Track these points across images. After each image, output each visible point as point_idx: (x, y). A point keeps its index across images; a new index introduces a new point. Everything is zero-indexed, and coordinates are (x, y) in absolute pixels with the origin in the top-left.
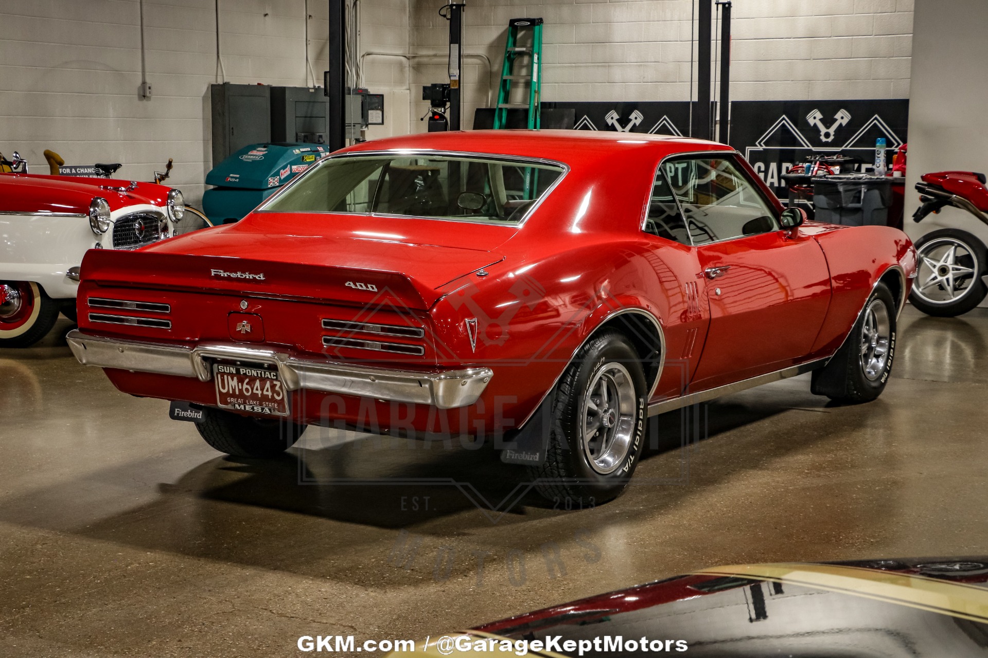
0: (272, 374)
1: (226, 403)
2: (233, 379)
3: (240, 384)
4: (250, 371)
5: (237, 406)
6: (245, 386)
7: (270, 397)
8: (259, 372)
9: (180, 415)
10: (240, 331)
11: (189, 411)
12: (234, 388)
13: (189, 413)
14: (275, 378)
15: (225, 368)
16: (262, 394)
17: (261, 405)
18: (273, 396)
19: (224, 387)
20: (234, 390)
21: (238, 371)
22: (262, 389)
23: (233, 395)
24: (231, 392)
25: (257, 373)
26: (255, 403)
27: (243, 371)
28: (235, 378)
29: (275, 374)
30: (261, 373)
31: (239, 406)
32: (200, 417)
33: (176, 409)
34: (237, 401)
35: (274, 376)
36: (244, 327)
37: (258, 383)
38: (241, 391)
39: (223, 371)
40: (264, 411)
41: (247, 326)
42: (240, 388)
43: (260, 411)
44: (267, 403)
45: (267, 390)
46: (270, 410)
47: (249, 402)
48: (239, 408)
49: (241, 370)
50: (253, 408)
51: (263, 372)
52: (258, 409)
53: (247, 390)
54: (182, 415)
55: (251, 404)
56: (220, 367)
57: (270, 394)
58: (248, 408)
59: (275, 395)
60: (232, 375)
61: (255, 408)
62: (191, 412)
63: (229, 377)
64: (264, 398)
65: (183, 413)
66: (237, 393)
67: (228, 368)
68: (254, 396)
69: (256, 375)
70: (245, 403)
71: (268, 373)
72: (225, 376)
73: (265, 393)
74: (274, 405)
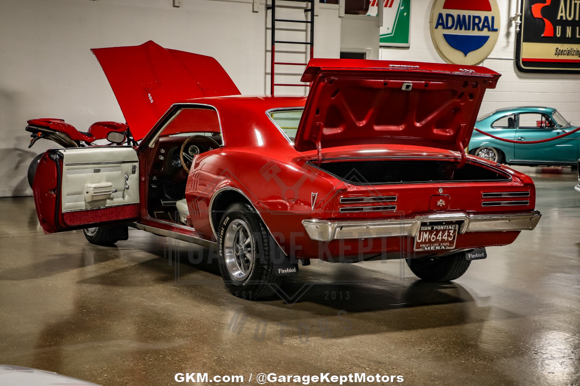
0: (453, 227)
1: (419, 248)
2: (426, 234)
3: (430, 236)
4: (440, 227)
5: (426, 248)
6: (433, 236)
7: (446, 240)
8: (445, 227)
9: (282, 272)
10: (440, 205)
11: (287, 269)
12: (425, 238)
13: (288, 270)
14: (454, 228)
15: (425, 227)
16: (442, 239)
17: (439, 245)
18: (448, 239)
19: (419, 239)
20: (425, 240)
21: (432, 228)
22: (442, 237)
23: (425, 243)
24: (423, 241)
25: (444, 227)
26: (436, 244)
27: (436, 228)
28: (428, 233)
29: (454, 226)
30: (446, 227)
31: (427, 248)
32: (295, 271)
33: (279, 270)
34: (426, 245)
35: (454, 227)
36: (441, 203)
37: (440, 234)
38: (429, 239)
39: (423, 230)
40: (442, 248)
41: (443, 202)
42: (430, 237)
43: (439, 248)
44: (443, 243)
45: (445, 237)
46: (445, 247)
47: (433, 245)
48: (426, 249)
49: (435, 227)
50: (435, 248)
51: (448, 227)
52: (438, 248)
53: (433, 238)
54: (284, 272)
55: (434, 246)
56: (422, 228)
57: (446, 238)
58: (432, 248)
59: (449, 238)
60: (426, 232)
61: (437, 247)
62: (289, 269)
63: (424, 233)
64: (443, 241)
65: (284, 271)
66: (427, 241)
67: (427, 227)
68: (437, 241)
69: (443, 229)
70: (430, 246)
71: (450, 226)
72: (422, 233)
73: (444, 238)
74: (447, 244)
